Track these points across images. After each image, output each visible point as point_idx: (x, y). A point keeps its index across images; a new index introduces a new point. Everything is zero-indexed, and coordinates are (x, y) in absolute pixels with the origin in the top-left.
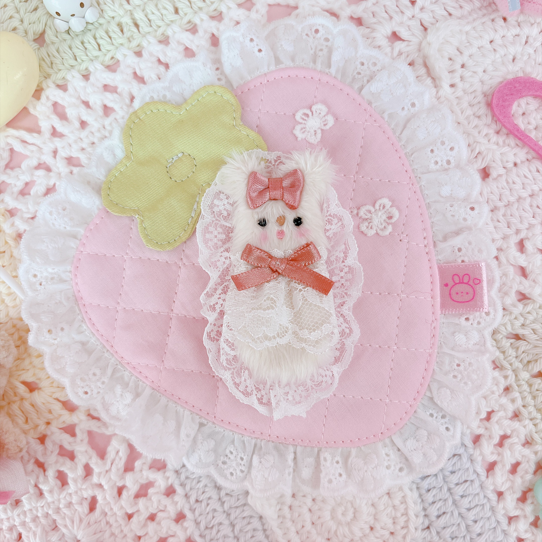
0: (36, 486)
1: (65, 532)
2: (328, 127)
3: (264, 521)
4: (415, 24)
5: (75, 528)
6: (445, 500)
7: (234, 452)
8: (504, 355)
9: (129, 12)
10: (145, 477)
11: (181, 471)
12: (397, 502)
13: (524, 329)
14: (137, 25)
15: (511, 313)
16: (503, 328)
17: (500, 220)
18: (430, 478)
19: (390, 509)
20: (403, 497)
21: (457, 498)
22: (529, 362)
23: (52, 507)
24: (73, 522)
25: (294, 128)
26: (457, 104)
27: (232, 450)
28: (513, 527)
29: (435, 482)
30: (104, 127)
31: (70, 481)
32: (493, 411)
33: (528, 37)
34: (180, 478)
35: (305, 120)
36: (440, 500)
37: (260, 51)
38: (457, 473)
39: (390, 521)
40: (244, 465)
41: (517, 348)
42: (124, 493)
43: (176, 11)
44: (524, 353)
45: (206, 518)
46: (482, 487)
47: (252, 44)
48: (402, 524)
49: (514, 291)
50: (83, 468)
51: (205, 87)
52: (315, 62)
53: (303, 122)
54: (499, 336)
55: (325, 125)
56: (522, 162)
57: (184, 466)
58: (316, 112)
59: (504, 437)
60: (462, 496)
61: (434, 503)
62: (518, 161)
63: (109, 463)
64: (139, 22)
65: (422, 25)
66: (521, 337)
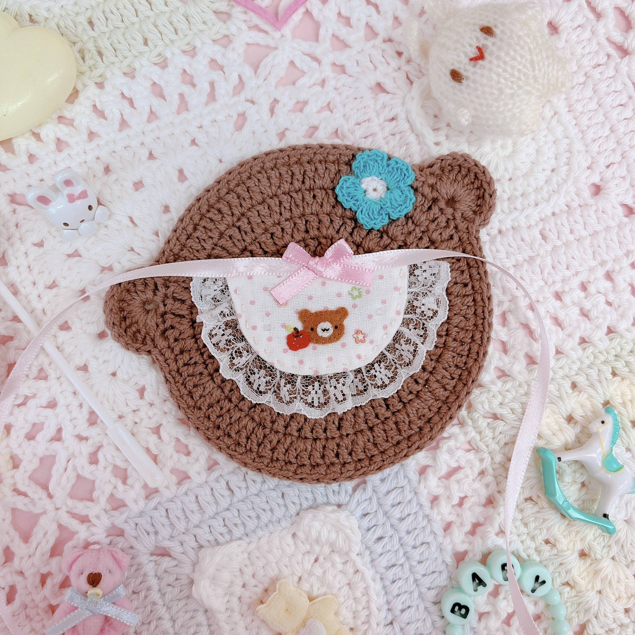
3: (210, 615)
4: (401, 77)
6: (411, 593)
8: (480, 436)
9: (92, 39)
12: (358, 594)
13: (503, 408)
14: (100, 54)
15: (489, 391)
16: (480, 407)
18: (395, 568)
19: (350, 602)
20: (365, 588)
21: (424, 590)
22: (506, 444)
28: (483, 624)
29: (400, 573)
30: (55, 164)
32: (466, 497)
36: (406, 592)
38: (424, 563)
39: (350, 615)
41: (494, 429)
42: (49, 581)
43: (146, 43)
44: (501, 435)
45: (143, 612)
46: (450, 578)
48: (363, 618)
49: (492, 367)
54: (476, 415)
59: (477, 525)
60: (429, 589)
61: (398, 595)
62: (504, 229)
63: (33, 546)
64: (103, 51)
65: (408, 78)
66: (499, 416)
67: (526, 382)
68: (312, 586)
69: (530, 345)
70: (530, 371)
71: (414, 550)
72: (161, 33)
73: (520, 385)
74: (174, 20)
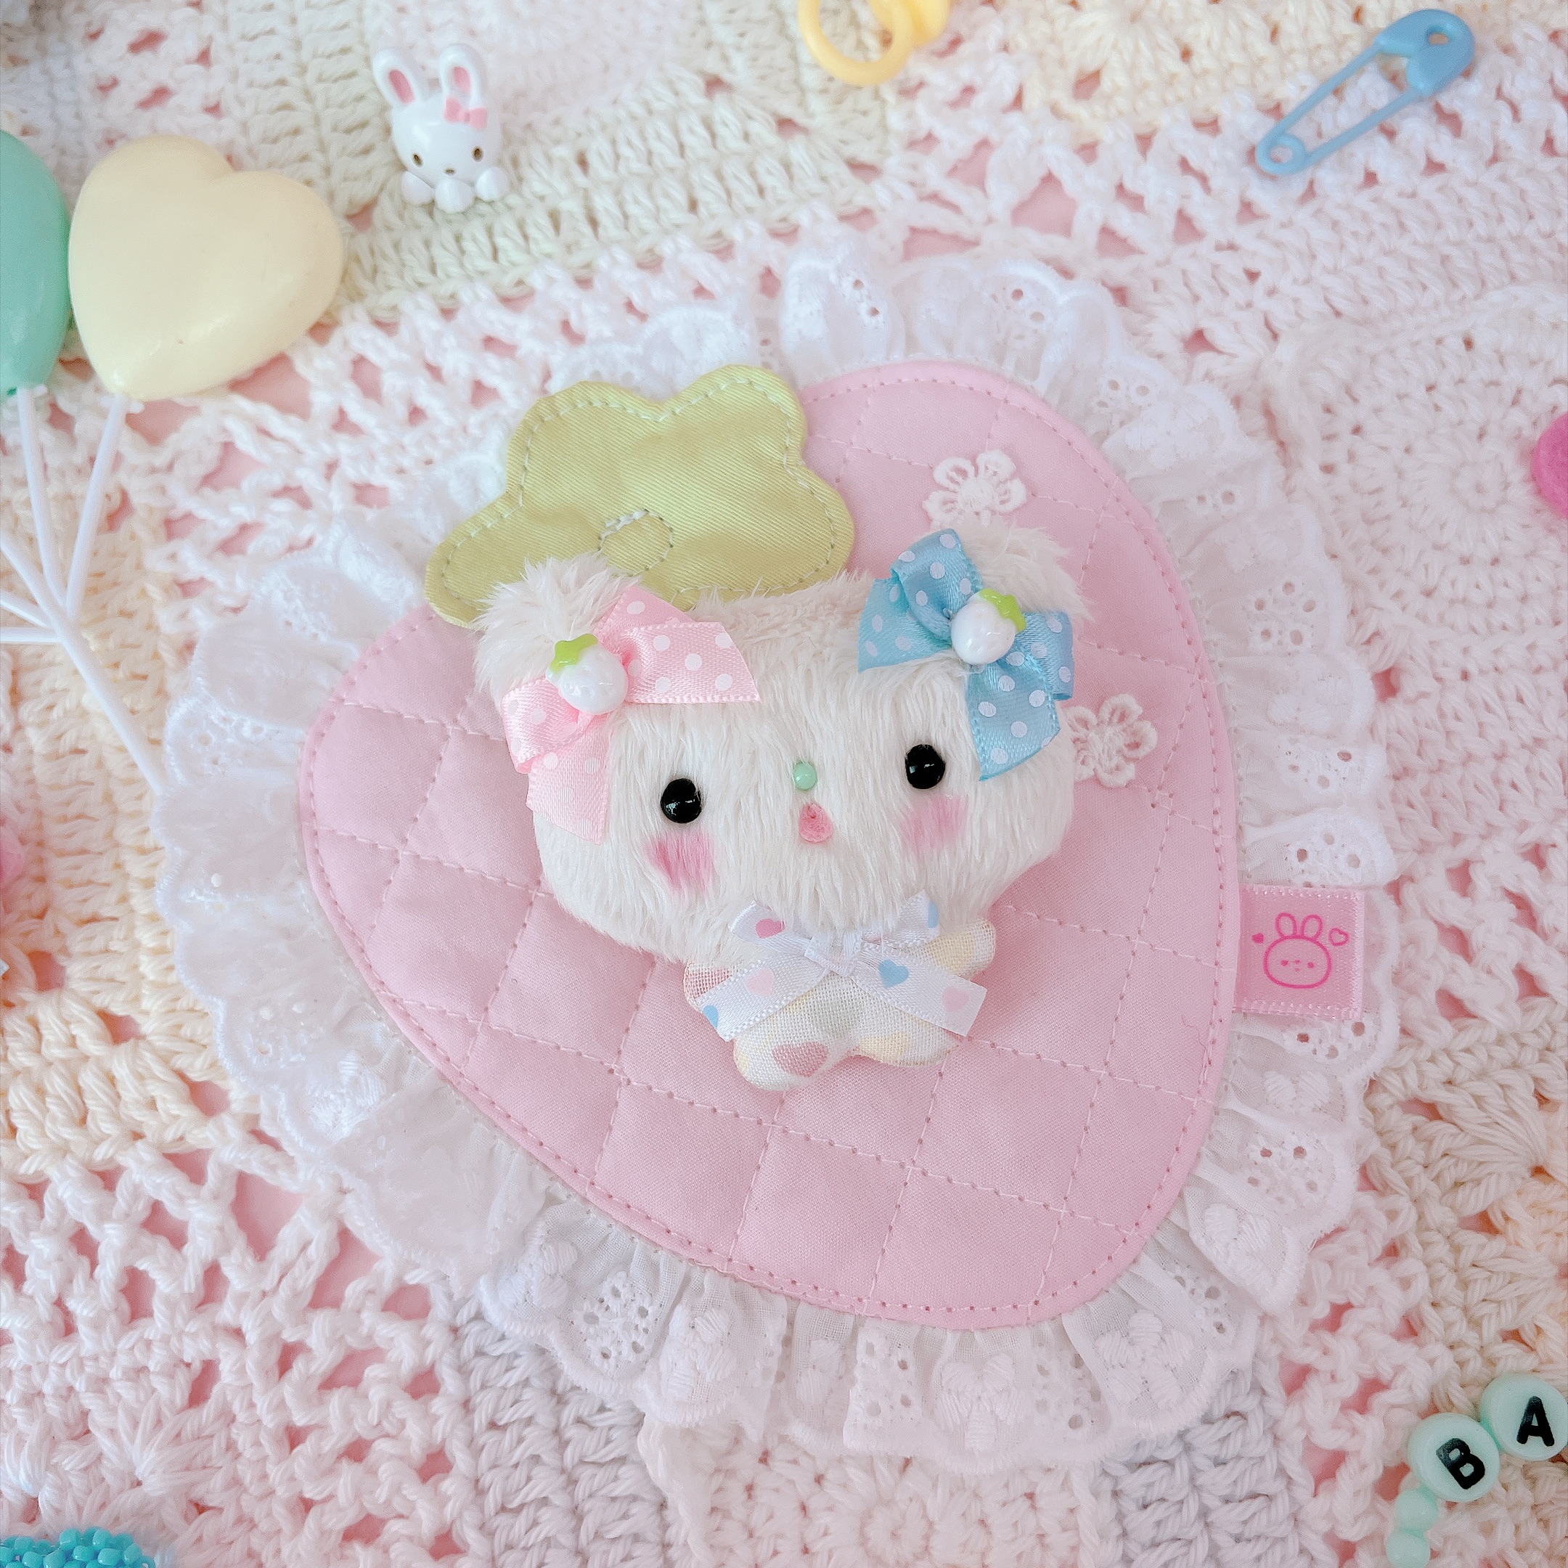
0: (59, 1303)
1: (105, 1450)
2: (1009, 507)
3: (669, 1515)
4: (1251, 320)
5: (138, 1441)
6: (1191, 1542)
7: (622, 1291)
8: (1393, 1156)
9: (580, 191)
10: (365, 1331)
11: (466, 1330)
12: (1051, 1523)
13: (1453, 1092)
14: (594, 223)
15: (1421, 1043)
16: (1393, 1081)
17: (1414, 801)
18: (1152, 1468)
19: (1028, 1542)
20: (1072, 1511)
21: (1223, 1540)
22: (1458, 1184)
23: (87, 1369)
24: (135, 1424)
25: (926, 498)
26: (1335, 512)
27: (619, 1286)
29: (1164, 1486)
30: (465, 430)
31: (157, 1305)
32: (1349, 1306)
33: (1519, 392)
34: (459, 1350)
35: (957, 483)
36: (1175, 1539)
37: (874, 312)
38: (1228, 1467)
40: (646, 1331)
41: (1431, 1142)
42: (298, 1366)
43: (693, 206)
44: (1447, 1158)
45: (507, 1478)
46: (1296, 1519)
47: (857, 293)
49: (1433, 987)
50: (200, 1272)
51: (728, 366)
52: (1000, 360)
53: (952, 486)
54: (1382, 1100)
55: (1003, 502)
56: (1482, 672)
57: (479, 1316)
58: (987, 468)
59: (1373, 1386)
61: (1155, 1544)
62: (1473, 669)
63: (274, 1272)
65: (1268, 324)
66: (1442, 1113)
67: (1516, 1036)
68: (935, 1486)
69: (1528, 946)
70: (1527, 1011)
71: (1206, 1426)
72: (728, 193)
73: (1500, 1041)
74: (760, 169)
